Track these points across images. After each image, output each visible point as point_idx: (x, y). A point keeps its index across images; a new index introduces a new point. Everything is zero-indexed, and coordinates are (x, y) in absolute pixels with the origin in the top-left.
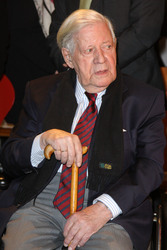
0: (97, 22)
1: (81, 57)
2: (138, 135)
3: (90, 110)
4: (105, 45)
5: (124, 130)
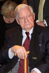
0: (24, 8)
1: (20, 20)
2: (45, 46)
3: (27, 39)
4: (28, 16)
5: (40, 45)
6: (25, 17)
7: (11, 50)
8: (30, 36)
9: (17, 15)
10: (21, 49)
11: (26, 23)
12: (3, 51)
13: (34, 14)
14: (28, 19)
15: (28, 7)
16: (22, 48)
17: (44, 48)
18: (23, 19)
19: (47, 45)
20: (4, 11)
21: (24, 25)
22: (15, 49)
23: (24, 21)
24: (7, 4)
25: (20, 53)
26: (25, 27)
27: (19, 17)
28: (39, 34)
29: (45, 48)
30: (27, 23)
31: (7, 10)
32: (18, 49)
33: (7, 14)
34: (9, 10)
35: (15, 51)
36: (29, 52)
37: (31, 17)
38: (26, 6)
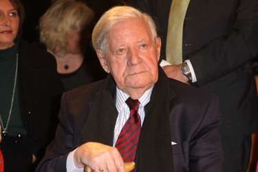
0: (131, 18)
1: (114, 58)
2: (191, 148)
3: (133, 121)
4: (140, 44)
5: (173, 143)
6: (132, 47)
7: (76, 156)
8: (142, 113)
9: (105, 41)
10: (108, 154)
11: (132, 68)
12: (51, 162)
13: (159, 42)
14: (141, 56)
15: (143, 17)
16: (110, 152)
17: (187, 155)
18: (124, 55)
19: (195, 144)
20: (47, 33)
21: (126, 74)
22: (87, 153)
23: (126, 61)
24: (59, 10)
25: (103, 167)
26: (129, 79)
27: (110, 46)
28: (171, 108)
29: (190, 155)
30: (137, 69)
31: (59, 30)
32: (98, 155)
33: (58, 41)
34: (62, 30)
35: (85, 161)
36: (133, 164)
37: (152, 49)
38: (137, 15)
